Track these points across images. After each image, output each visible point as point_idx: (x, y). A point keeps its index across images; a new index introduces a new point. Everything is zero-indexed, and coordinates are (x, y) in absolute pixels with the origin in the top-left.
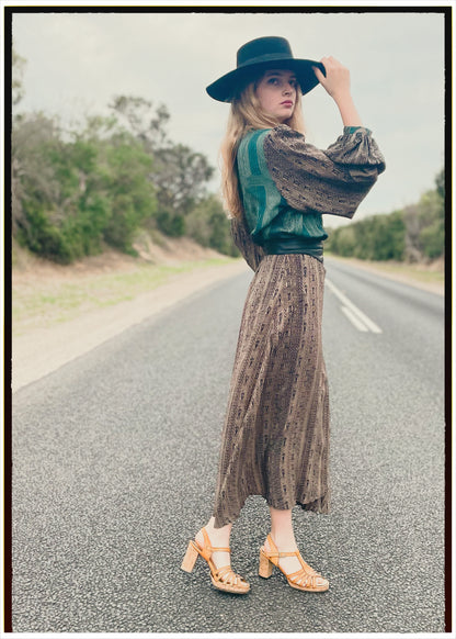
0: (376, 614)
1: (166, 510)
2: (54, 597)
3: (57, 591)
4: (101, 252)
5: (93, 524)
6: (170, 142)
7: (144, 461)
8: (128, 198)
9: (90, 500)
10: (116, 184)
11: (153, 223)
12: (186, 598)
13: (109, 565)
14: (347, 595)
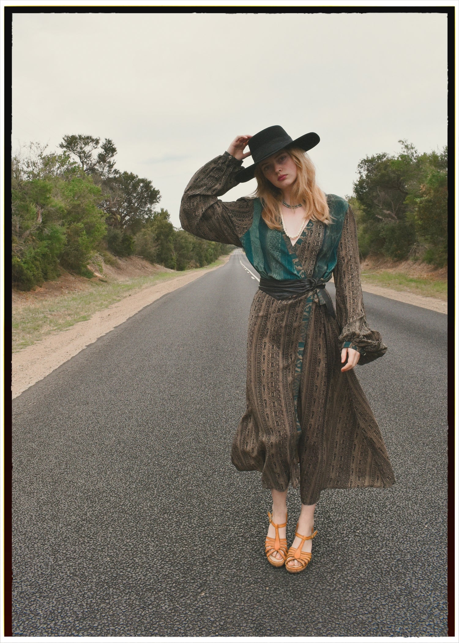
0: (320, 625)
1: (122, 534)
2: (21, 627)
3: (24, 622)
4: (59, 276)
5: (55, 552)
6: (116, 172)
7: (100, 485)
8: (80, 225)
9: (51, 528)
10: (69, 213)
11: (105, 245)
12: (143, 623)
13: (70, 593)
14: (293, 608)
